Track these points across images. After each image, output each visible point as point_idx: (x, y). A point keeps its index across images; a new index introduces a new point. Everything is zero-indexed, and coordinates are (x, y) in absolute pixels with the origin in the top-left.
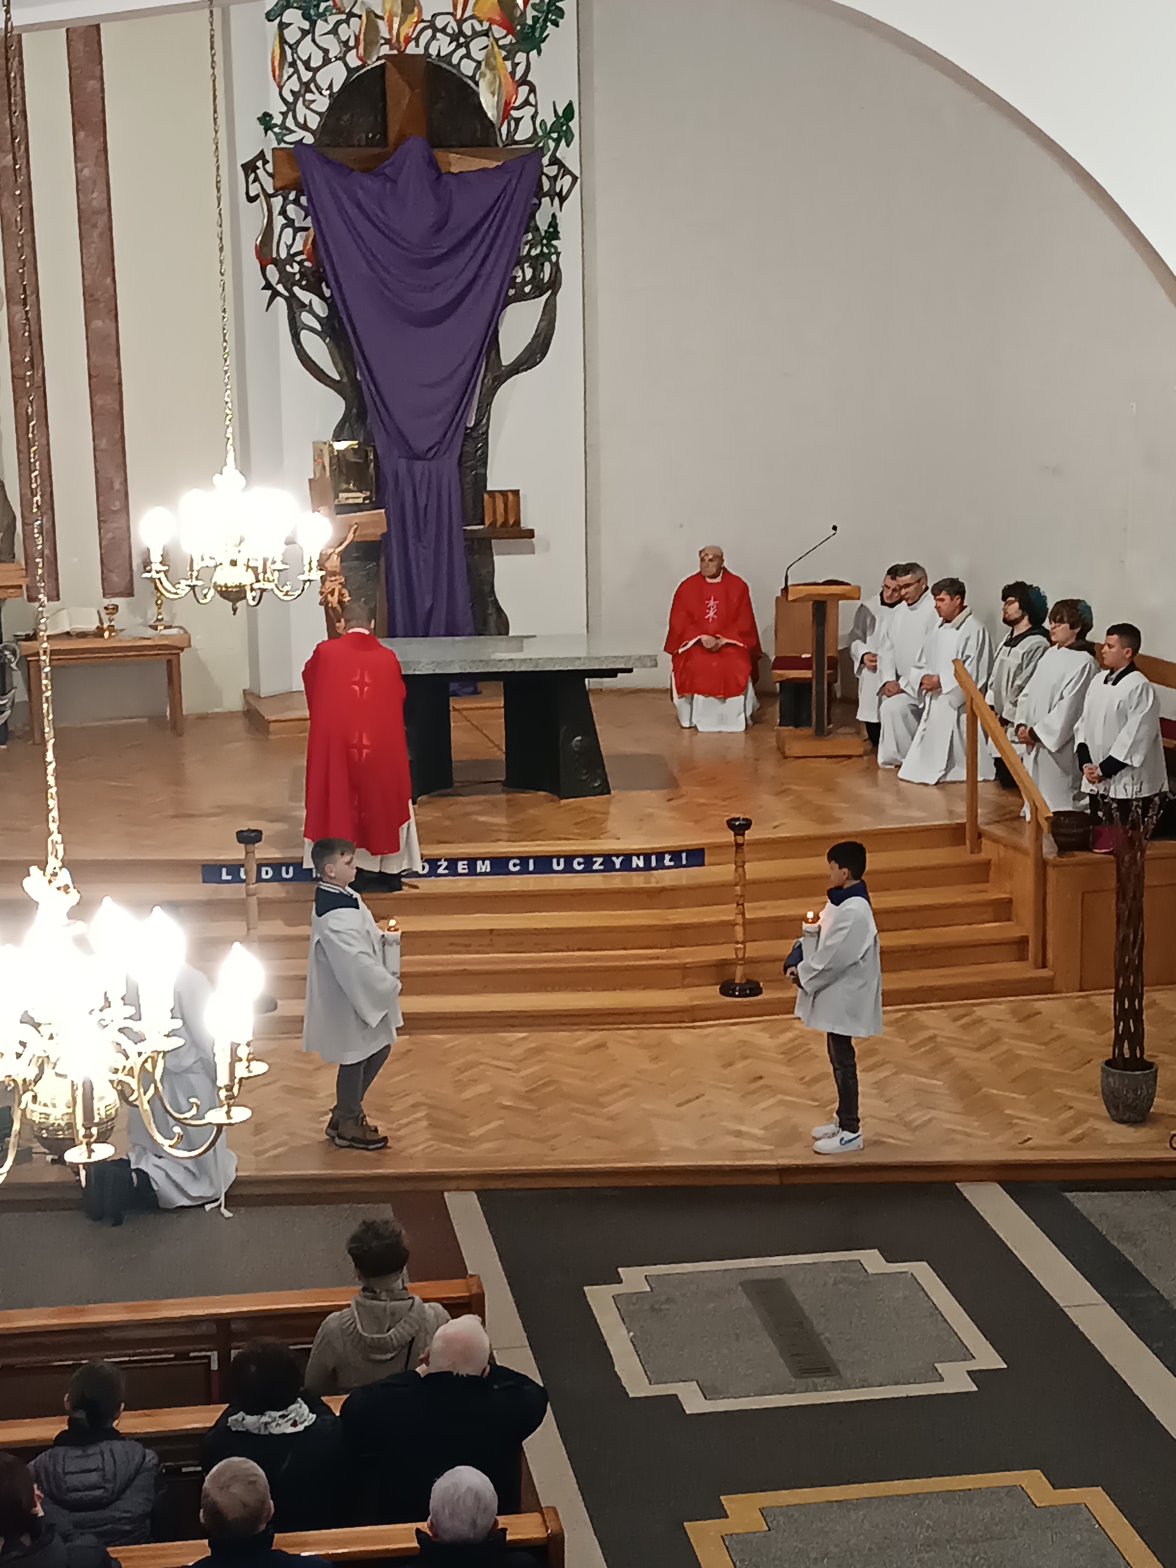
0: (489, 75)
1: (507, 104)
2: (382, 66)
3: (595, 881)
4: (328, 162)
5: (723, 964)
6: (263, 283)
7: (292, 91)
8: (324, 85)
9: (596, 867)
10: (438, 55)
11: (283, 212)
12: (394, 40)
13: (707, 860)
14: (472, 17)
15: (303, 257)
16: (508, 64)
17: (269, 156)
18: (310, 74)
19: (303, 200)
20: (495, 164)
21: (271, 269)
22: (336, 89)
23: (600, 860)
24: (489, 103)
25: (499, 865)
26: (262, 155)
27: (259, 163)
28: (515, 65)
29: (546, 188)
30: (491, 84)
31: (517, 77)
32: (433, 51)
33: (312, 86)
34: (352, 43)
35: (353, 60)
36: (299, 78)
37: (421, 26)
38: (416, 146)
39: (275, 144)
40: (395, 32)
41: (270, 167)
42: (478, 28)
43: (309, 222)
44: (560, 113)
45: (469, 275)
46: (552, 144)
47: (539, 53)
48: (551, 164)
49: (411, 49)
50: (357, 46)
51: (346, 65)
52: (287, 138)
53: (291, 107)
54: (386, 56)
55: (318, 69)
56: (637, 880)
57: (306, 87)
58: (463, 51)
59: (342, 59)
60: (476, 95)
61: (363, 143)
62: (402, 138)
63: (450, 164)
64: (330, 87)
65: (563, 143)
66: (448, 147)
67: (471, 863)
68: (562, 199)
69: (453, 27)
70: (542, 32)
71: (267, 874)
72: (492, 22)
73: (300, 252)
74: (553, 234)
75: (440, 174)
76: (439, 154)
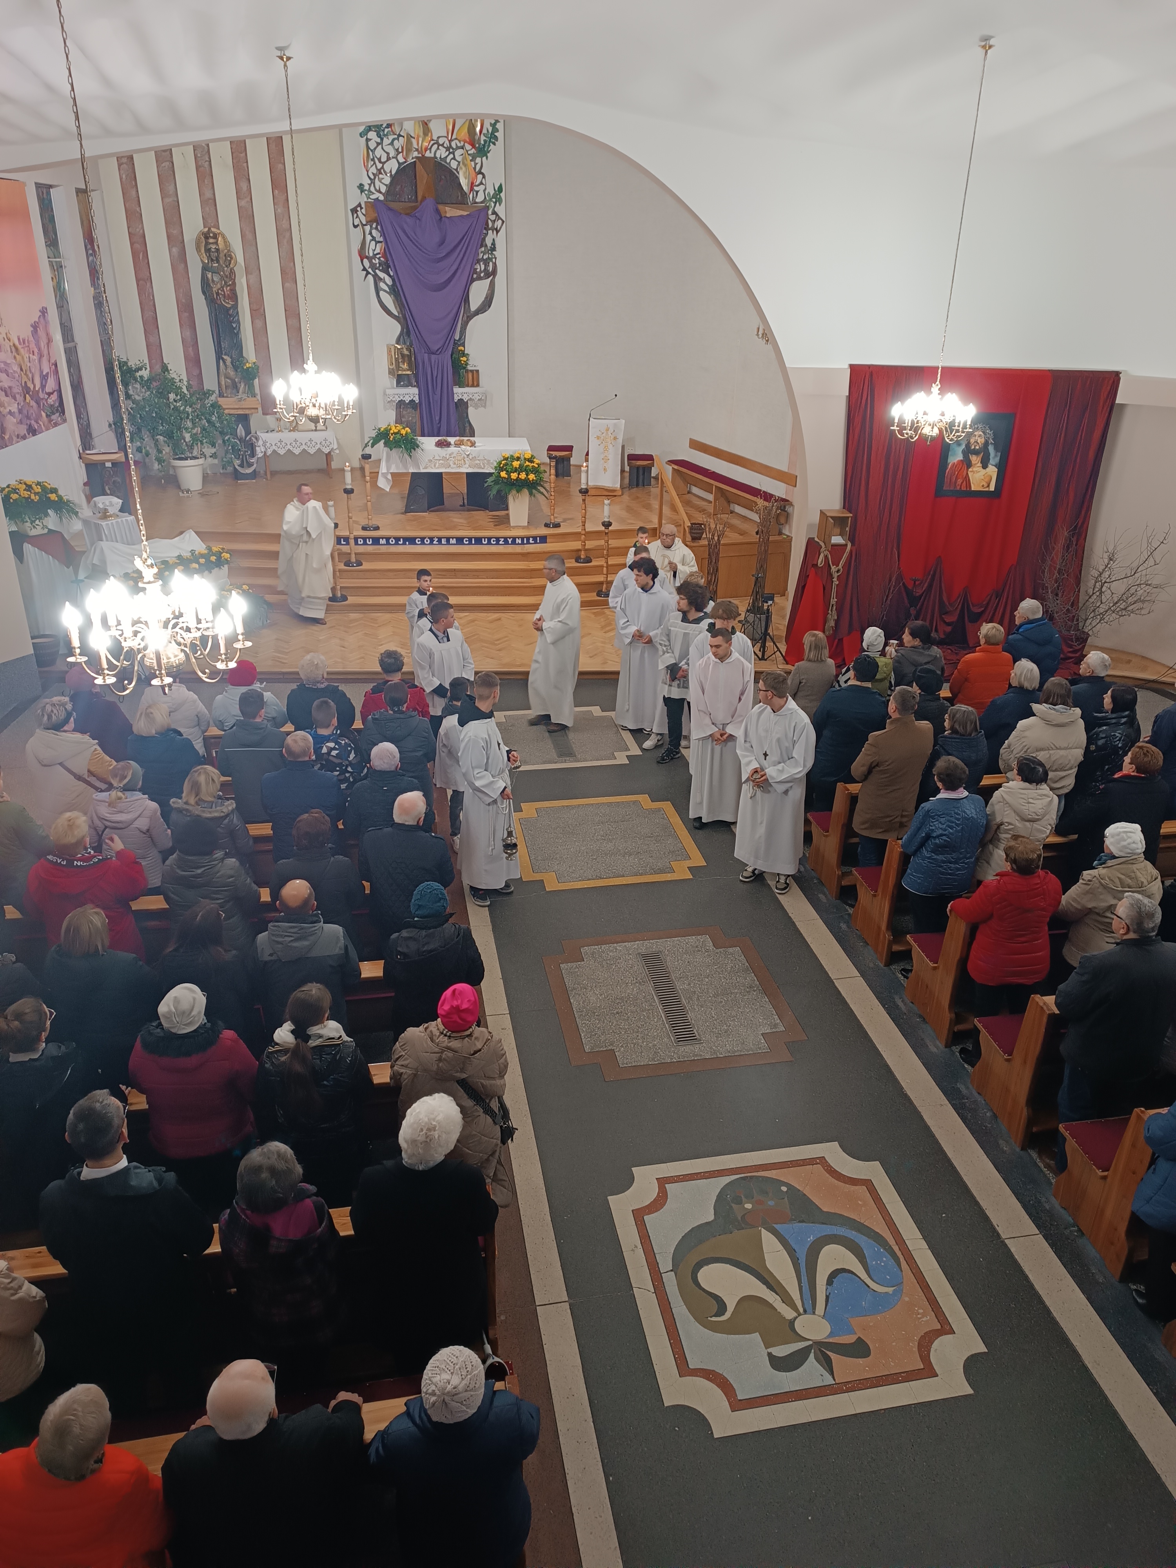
0: (464, 168)
1: (472, 183)
2: (414, 162)
3: (501, 549)
4: (390, 209)
6: (362, 268)
7: (373, 174)
8: (388, 171)
9: (501, 543)
10: (440, 157)
11: (370, 233)
12: (420, 150)
13: (548, 540)
14: (456, 139)
15: (380, 256)
16: (473, 163)
17: (363, 206)
18: (381, 165)
19: (379, 227)
20: (465, 213)
21: (365, 261)
22: (393, 173)
23: (503, 539)
24: (464, 183)
25: (460, 541)
26: (360, 205)
27: (359, 209)
28: (476, 164)
29: (490, 226)
30: (465, 173)
31: (477, 170)
32: (438, 155)
33: (382, 171)
34: (400, 150)
35: (401, 160)
36: (376, 167)
37: (432, 142)
38: (430, 202)
39: (366, 200)
40: (420, 145)
41: (363, 211)
42: (459, 145)
43: (381, 239)
44: (497, 189)
45: (455, 266)
46: (493, 204)
47: (487, 158)
48: (492, 214)
49: (428, 154)
50: (402, 152)
51: (398, 161)
52: (371, 197)
53: (373, 181)
54: (416, 157)
55: (385, 162)
56: (518, 549)
57: (379, 171)
58: (451, 156)
59: (396, 158)
60: (458, 178)
61: (406, 200)
62: (424, 198)
63: (446, 212)
64: (391, 172)
65: (497, 204)
66: (445, 204)
67: (448, 539)
68: (497, 232)
69: (447, 144)
70: (488, 148)
71: (361, 541)
72: (465, 141)
73: (379, 254)
74: (493, 249)
75: (441, 217)
76: (440, 207)
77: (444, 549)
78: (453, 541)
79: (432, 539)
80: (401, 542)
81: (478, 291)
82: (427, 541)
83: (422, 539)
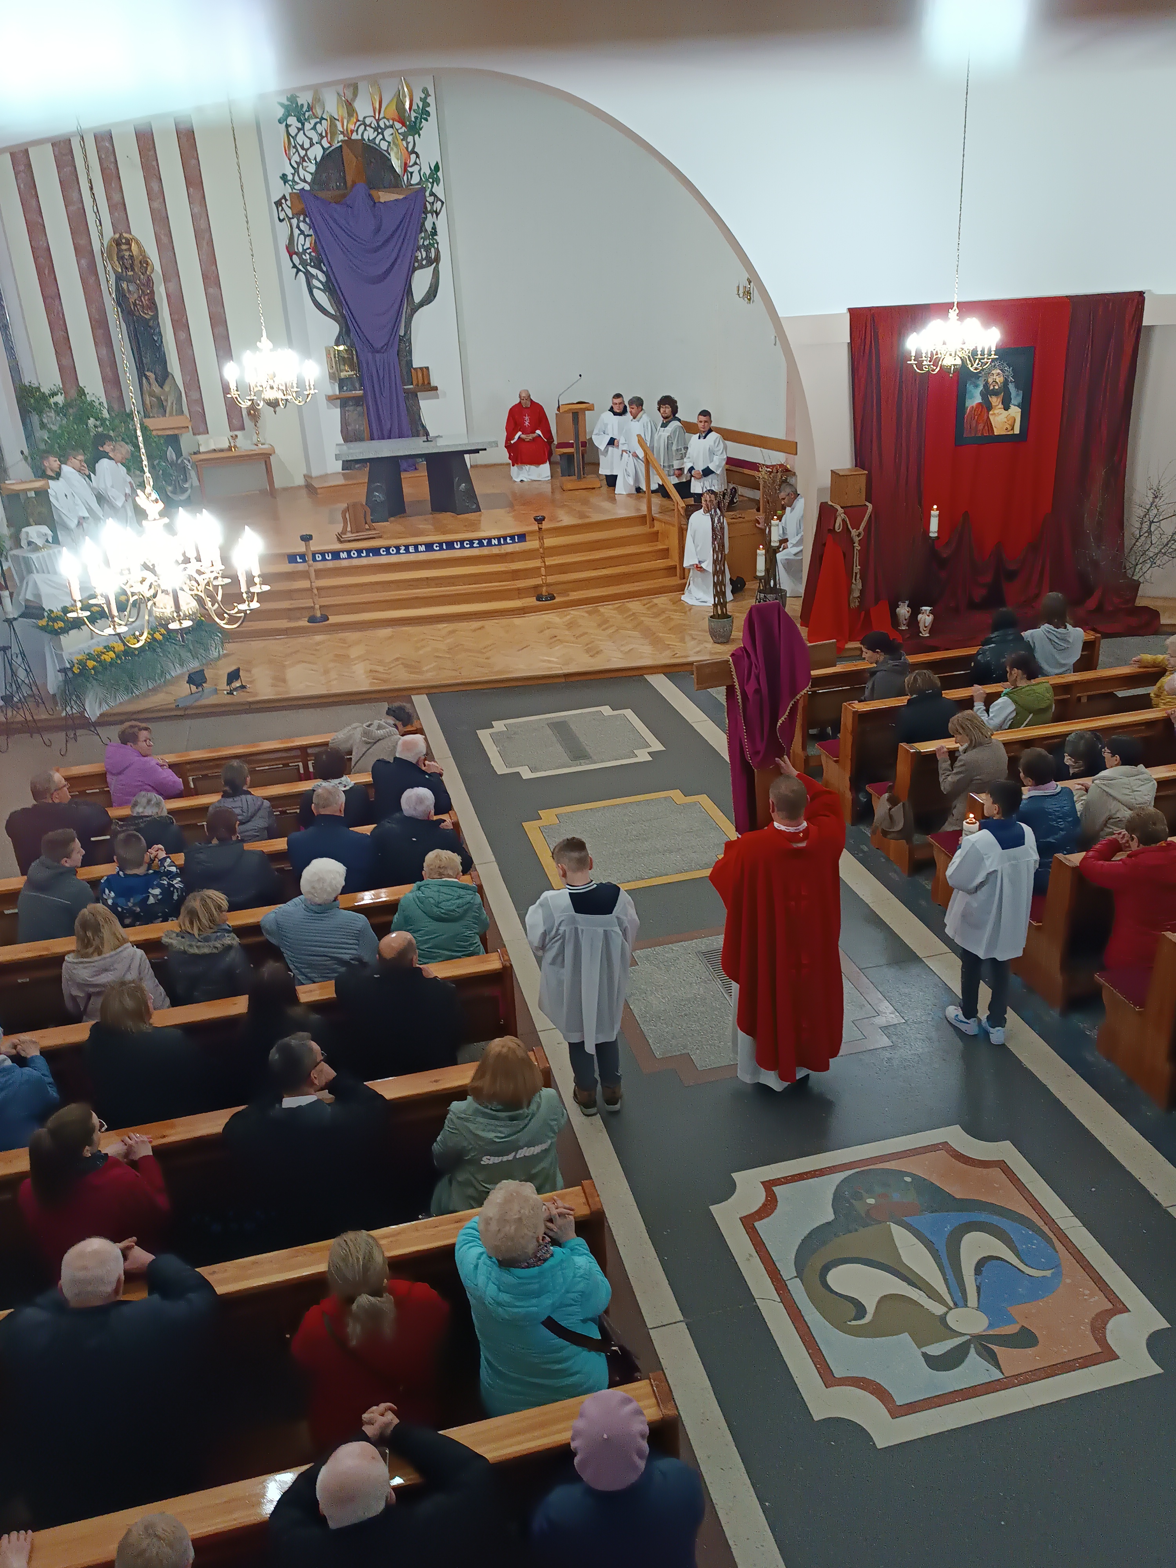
0: (395, 149)
1: (406, 164)
2: (341, 146)
3: (475, 552)
4: (318, 199)
5: (537, 587)
6: (292, 265)
7: (296, 162)
8: (312, 157)
9: (475, 545)
10: (369, 139)
11: (298, 227)
12: (345, 132)
13: (527, 538)
14: (384, 118)
15: (310, 250)
16: (404, 143)
17: (288, 197)
18: (304, 152)
19: (308, 219)
20: (401, 197)
21: (295, 257)
22: (318, 160)
23: (477, 542)
24: (396, 164)
25: (429, 547)
26: (284, 197)
27: (283, 201)
28: (408, 143)
29: (429, 209)
30: (397, 154)
31: (410, 150)
32: (366, 137)
33: (306, 158)
34: (324, 134)
35: (326, 145)
36: (299, 155)
37: (358, 123)
38: (361, 188)
39: (290, 191)
40: (345, 127)
41: (289, 203)
42: (388, 124)
43: (311, 232)
44: (433, 168)
45: (394, 255)
46: (430, 185)
47: (419, 135)
48: (430, 195)
49: (354, 136)
50: (326, 136)
51: (322, 146)
52: (296, 187)
53: (296, 170)
54: (342, 141)
55: (308, 149)
56: (494, 550)
57: (303, 159)
58: (380, 136)
59: (320, 143)
60: (390, 160)
61: (335, 187)
62: (354, 184)
63: (379, 197)
64: (315, 159)
65: (435, 183)
66: (378, 189)
67: (416, 547)
68: (437, 214)
69: (374, 125)
70: (420, 125)
71: (319, 557)
72: (394, 120)
73: (309, 248)
74: (434, 232)
75: (375, 203)
76: (374, 193)
77: (412, 557)
78: (422, 548)
79: (398, 548)
80: (364, 554)
81: (421, 282)
82: (393, 551)
83: (387, 549)
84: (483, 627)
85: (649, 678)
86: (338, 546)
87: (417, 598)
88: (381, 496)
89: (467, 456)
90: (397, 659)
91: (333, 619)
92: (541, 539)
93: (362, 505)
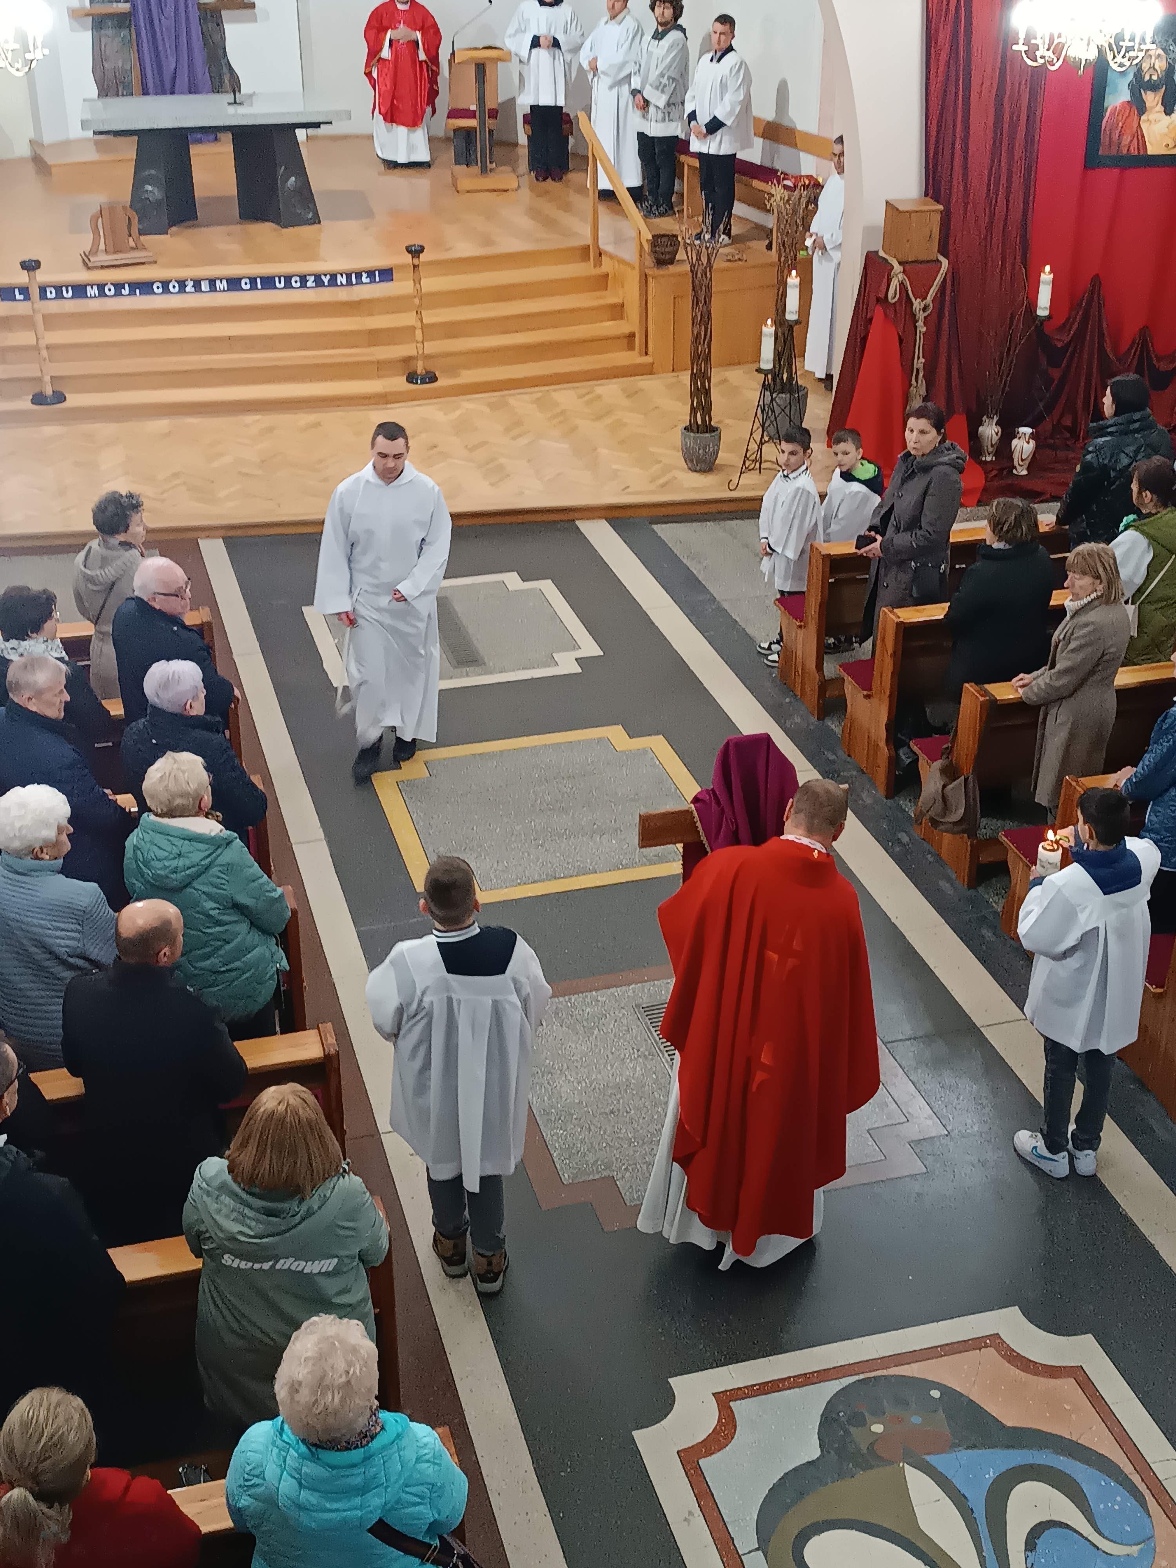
3: (310, 295)
5: (407, 360)
9: (309, 284)
13: (395, 277)
23: (313, 278)
25: (234, 284)
56: (341, 294)
67: (212, 282)
71: (51, 293)
77: (205, 300)
78: (221, 285)
79: (182, 284)
80: (126, 291)
82: (174, 287)
83: (165, 284)
84: (318, 424)
85: (583, 526)
86: (81, 276)
87: (210, 370)
88: (156, 191)
89: (301, 134)
90: (176, 475)
91: (73, 400)
92: (417, 281)
93: (124, 208)
